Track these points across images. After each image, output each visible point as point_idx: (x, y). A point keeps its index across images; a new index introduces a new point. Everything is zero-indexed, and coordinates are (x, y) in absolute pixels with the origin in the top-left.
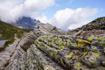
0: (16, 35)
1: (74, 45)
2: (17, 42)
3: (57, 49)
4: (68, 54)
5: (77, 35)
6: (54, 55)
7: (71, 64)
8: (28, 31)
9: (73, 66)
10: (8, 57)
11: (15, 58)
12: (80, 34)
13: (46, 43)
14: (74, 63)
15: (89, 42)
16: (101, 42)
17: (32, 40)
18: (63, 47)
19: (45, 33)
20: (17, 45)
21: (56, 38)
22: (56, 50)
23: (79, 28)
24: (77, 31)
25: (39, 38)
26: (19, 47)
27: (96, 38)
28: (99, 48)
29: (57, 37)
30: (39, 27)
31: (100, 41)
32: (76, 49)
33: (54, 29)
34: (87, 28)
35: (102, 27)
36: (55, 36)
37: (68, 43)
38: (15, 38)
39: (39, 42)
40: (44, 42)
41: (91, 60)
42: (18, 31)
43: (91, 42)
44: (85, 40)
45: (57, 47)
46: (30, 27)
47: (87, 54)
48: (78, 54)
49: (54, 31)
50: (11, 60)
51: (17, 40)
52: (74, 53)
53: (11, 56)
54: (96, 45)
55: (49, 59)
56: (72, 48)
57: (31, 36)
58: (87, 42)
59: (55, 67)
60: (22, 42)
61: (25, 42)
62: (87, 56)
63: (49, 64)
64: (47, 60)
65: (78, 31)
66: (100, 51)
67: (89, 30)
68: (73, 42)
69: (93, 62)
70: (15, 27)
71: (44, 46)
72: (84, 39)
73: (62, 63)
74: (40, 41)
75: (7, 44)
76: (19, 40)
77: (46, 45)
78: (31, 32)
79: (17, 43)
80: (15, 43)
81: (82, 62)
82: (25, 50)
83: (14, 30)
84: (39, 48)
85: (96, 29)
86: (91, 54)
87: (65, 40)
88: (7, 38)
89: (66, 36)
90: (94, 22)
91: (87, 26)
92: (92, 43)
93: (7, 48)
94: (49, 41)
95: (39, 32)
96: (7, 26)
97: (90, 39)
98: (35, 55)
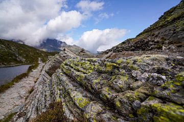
0: (40, 58)
1: (102, 69)
2: (41, 66)
3: (84, 73)
4: (96, 79)
5: (107, 58)
6: (81, 80)
7: (99, 89)
8: (53, 54)
9: (101, 91)
10: (32, 83)
11: (40, 84)
12: (110, 56)
13: (72, 67)
14: (102, 88)
15: (118, 65)
16: (129, 65)
17: (58, 64)
18: (91, 71)
19: (72, 56)
20: (41, 70)
21: (83, 61)
22: (83, 75)
23: (109, 50)
24: (106, 52)
25: (64, 62)
26: (43, 72)
27: (125, 60)
28: (128, 71)
29: (85, 60)
30: (64, 50)
31: (128, 63)
32: (105, 72)
33: (82, 52)
34: (117, 50)
35: (131, 48)
36: (82, 60)
37: (96, 67)
38: (39, 62)
39: (65, 67)
40: (70, 66)
41: (120, 84)
42: (42, 54)
43: (119, 64)
44: (114, 62)
45: (85, 71)
46: (55, 49)
47: (116, 78)
48: (106, 78)
49: (82, 53)
50: (36, 87)
51: (41, 64)
52: (102, 77)
53: (35, 82)
54: (124, 68)
55: (75, 84)
56: (100, 72)
57: (56, 60)
58: (115, 65)
59: (83, 93)
60: (47, 66)
61: (50, 66)
62: (115, 80)
63: (76, 90)
64: (74, 86)
65: (108, 53)
66: (128, 74)
67: (119, 51)
68: (101, 65)
69: (121, 86)
70: (38, 50)
71: (70, 70)
72: (112, 62)
73: (90, 88)
74: (66, 64)
75: (31, 69)
76: (43, 64)
77: (72, 70)
78: (56, 55)
79: (42, 68)
80: (39, 68)
81: (110, 86)
82: (50, 75)
83: (38, 54)
84: (64, 73)
85: (126, 50)
86: (119, 78)
87: (92, 63)
88: (31, 63)
89: (94, 59)
90: (123, 43)
91: (117, 47)
92: (121, 66)
93: (31, 74)
94: (76, 65)
95: (65, 55)
96: (30, 50)
97: (119, 61)
98: (61, 80)
